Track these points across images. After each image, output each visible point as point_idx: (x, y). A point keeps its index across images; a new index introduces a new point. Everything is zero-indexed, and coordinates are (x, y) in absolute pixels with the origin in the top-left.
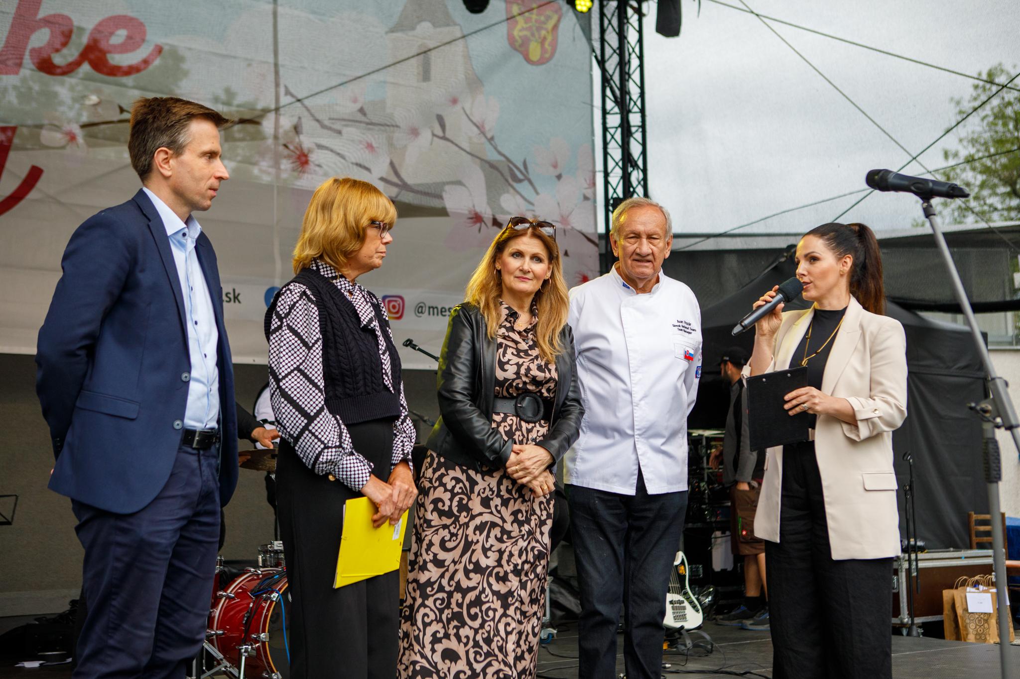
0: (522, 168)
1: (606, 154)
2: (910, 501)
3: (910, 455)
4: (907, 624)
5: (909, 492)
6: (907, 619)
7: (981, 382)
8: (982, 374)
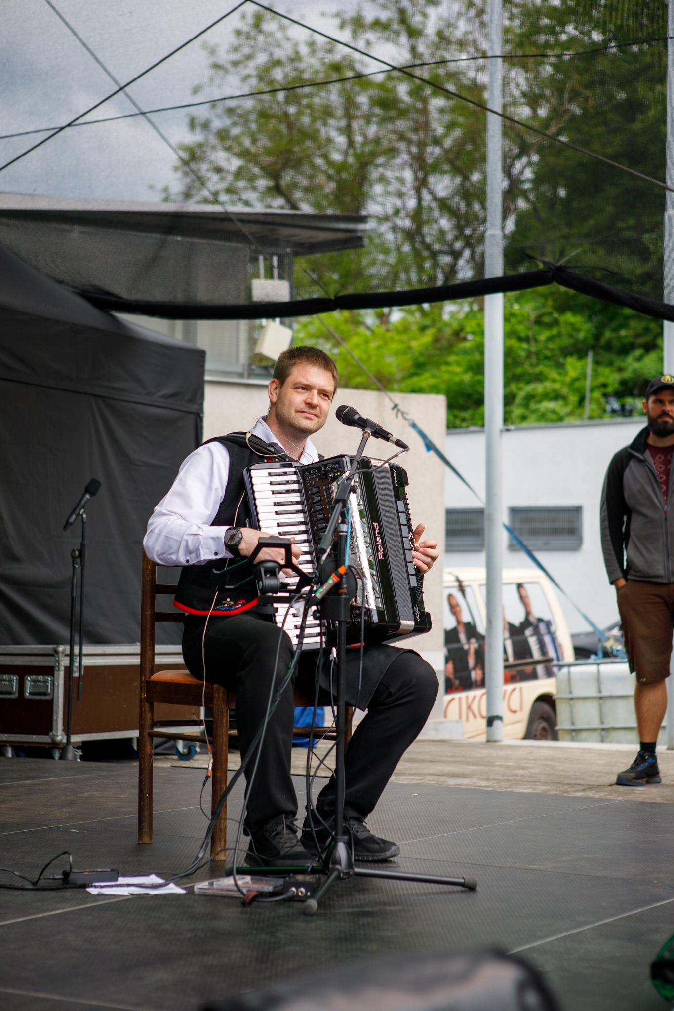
2: (78, 572)
3: (83, 507)
4: (61, 743)
5: (78, 560)
6: (60, 737)
7: (191, 419)
8: (194, 408)
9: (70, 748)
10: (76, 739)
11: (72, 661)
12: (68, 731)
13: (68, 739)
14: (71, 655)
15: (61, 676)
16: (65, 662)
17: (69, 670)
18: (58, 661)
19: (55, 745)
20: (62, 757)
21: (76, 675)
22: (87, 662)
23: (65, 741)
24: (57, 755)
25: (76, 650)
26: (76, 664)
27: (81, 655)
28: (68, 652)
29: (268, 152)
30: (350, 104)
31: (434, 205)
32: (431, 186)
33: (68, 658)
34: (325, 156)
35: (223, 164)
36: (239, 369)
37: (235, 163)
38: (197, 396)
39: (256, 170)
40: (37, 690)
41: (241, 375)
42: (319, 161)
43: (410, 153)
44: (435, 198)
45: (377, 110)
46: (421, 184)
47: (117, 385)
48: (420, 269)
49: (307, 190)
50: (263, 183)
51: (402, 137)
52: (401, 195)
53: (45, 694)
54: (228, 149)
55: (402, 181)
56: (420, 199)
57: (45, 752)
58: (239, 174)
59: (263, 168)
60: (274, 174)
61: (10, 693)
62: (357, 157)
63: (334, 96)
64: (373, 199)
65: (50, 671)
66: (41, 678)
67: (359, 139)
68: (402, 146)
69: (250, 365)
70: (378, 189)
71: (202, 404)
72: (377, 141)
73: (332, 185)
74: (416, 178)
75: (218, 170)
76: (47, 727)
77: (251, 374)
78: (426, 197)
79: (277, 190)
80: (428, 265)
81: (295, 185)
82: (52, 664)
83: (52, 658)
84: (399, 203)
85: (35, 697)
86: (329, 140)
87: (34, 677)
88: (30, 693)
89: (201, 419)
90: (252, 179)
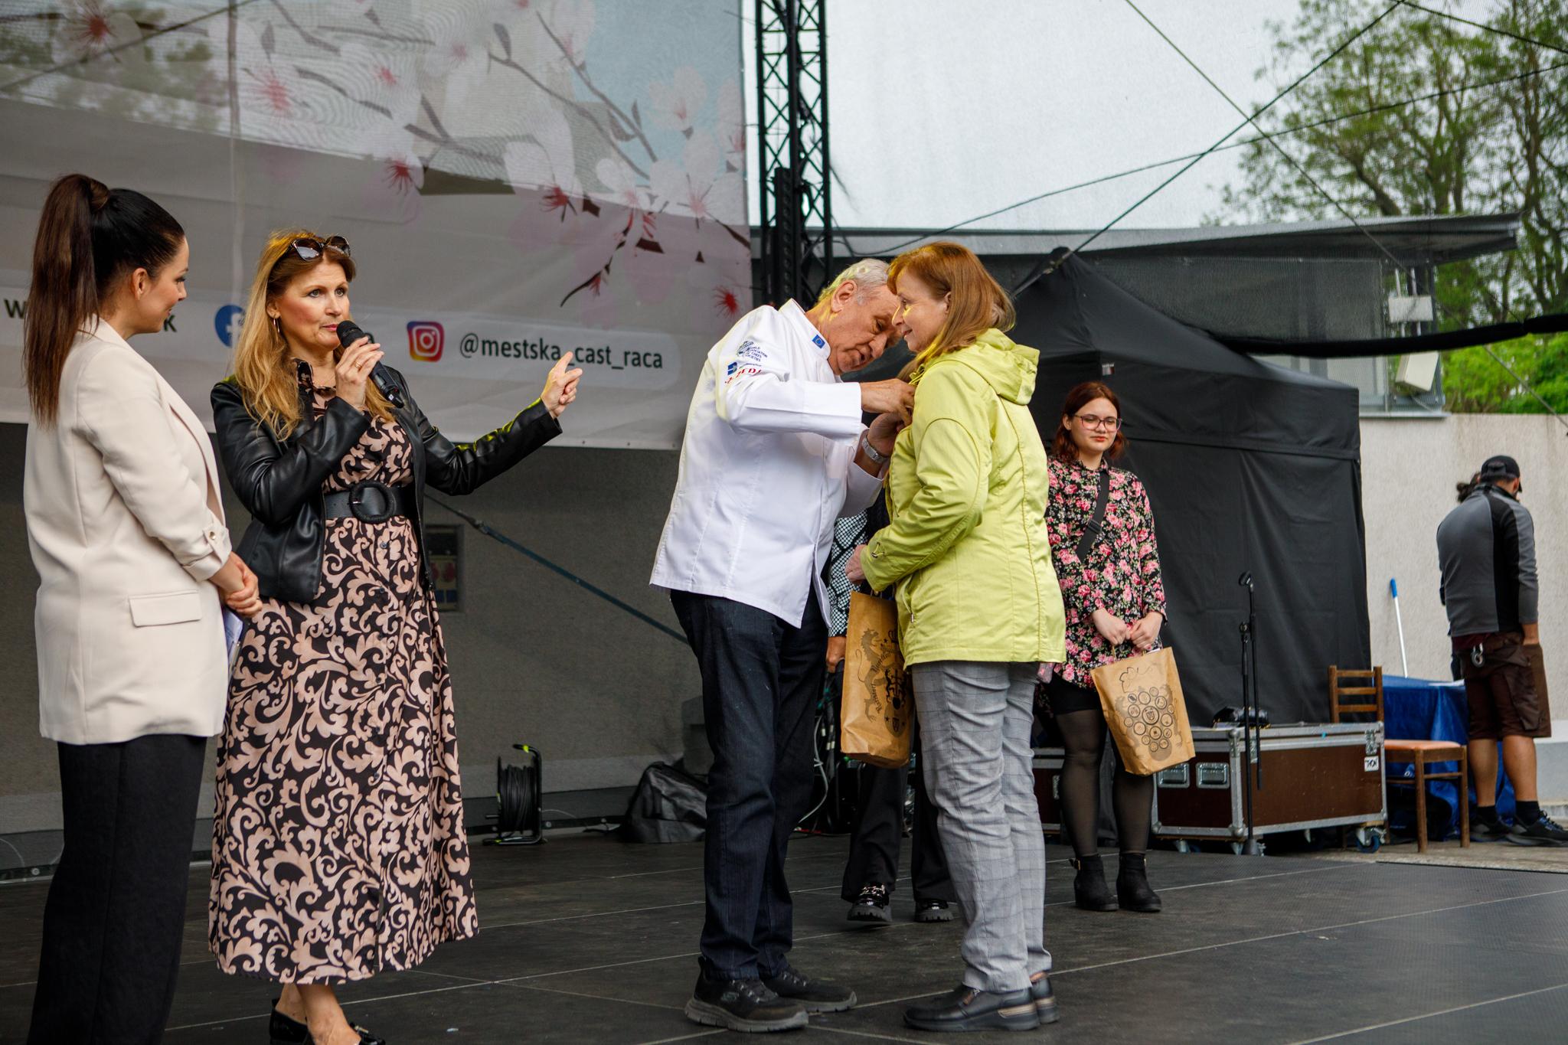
0: (630, 116)
1: (762, 96)
2: (1249, 648)
3: (1250, 576)
4: (1241, 836)
5: (1248, 635)
6: (1241, 830)
7: (1347, 466)
8: (1350, 454)
9: (1254, 842)
10: (1259, 831)
11: (1248, 746)
12: (1249, 823)
13: (1250, 831)
14: (1247, 740)
15: (1236, 763)
16: (1241, 747)
17: (1246, 756)
18: (1233, 746)
19: (1236, 838)
20: (1245, 852)
21: (1254, 760)
22: (1265, 746)
23: (1246, 834)
24: (1237, 849)
25: (1253, 733)
26: (1253, 749)
27: (1258, 739)
28: (1243, 736)
29: (1346, 134)
30: (1441, 68)
31: (1551, 174)
32: (1546, 153)
33: (1243, 743)
34: (1415, 134)
35: (1295, 155)
36: (1380, 402)
37: (1308, 150)
38: (1351, 440)
39: (1332, 156)
40: (1211, 779)
41: (1381, 408)
42: (1406, 137)
43: (1515, 114)
44: (1550, 165)
45: (1475, 72)
46: (1532, 151)
47: (1265, 435)
48: (1540, 254)
49: (1395, 172)
50: (1341, 170)
51: (1506, 99)
52: (1510, 166)
53: (1221, 783)
54: (1299, 137)
55: (1511, 151)
56: (1533, 170)
57: (1222, 847)
58: (1311, 162)
59: (1341, 154)
60: (1356, 159)
61: (1181, 782)
62: (1452, 126)
63: (1421, 60)
64: (1475, 175)
65: (1224, 757)
66: (1214, 765)
67: (1452, 106)
68: (1507, 109)
69: (1390, 396)
70: (1479, 162)
71: (1358, 449)
72: (1477, 106)
73: (1423, 163)
74: (1527, 145)
75: (1289, 161)
76: (1226, 820)
77: (1391, 408)
78: (1542, 166)
79: (1360, 175)
80: (1548, 247)
81: (1381, 169)
82: (1227, 750)
83: (1226, 744)
84: (1507, 176)
85: (1209, 786)
86: (1417, 113)
87: (1206, 765)
88: (1204, 782)
89: (1359, 467)
90: (1328, 166)
